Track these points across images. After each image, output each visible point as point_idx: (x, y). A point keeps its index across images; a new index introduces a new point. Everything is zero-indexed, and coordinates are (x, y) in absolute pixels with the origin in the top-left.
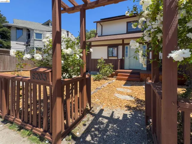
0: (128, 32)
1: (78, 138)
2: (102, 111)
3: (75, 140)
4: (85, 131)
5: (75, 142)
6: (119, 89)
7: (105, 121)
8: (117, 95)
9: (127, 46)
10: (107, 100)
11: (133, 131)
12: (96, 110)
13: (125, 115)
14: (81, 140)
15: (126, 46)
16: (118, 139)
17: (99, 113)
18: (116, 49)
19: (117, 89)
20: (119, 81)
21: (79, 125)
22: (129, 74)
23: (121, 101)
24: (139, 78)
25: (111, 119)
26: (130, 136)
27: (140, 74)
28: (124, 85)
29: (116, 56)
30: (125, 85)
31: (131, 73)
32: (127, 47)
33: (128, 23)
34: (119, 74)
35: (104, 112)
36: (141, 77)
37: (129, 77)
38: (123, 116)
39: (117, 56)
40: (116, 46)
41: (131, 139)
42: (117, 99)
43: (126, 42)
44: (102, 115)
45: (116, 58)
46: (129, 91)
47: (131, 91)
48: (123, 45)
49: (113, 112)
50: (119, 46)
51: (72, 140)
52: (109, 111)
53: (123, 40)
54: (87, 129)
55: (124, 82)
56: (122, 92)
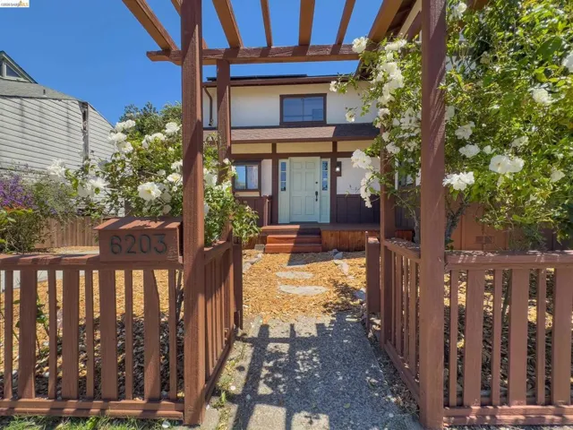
0: (284, 124)
1: (239, 396)
2: (264, 329)
3: (233, 402)
4: (247, 378)
5: (237, 406)
6: (281, 274)
7: (285, 348)
8: (283, 288)
9: (284, 161)
10: (265, 302)
11: (346, 351)
12: (251, 331)
13: (320, 327)
14: (248, 397)
15: (281, 161)
16: (325, 372)
17: (260, 334)
18: (255, 168)
19: (277, 274)
20: (275, 256)
21: (225, 370)
22: (295, 236)
23: (299, 300)
24: (320, 243)
25: (294, 340)
26: (344, 360)
27: (320, 234)
28: (289, 265)
29: (257, 187)
30: (291, 262)
31: (300, 232)
32: (284, 164)
33: (282, 97)
34: (269, 236)
35: (270, 330)
36: (324, 240)
37: (295, 243)
38: (317, 328)
39: (259, 189)
40: (256, 159)
41: (348, 366)
42: (288, 296)
43: (281, 149)
44: (270, 337)
45: (256, 194)
46: (309, 275)
47: (311, 275)
48: (275, 157)
49: (292, 326)
50: (265, 160)
51: (227, 404)
52: (282, 325)
53: (274, 143)
54: (249, 373)
55: (286, 257)
56: (293, 280)
